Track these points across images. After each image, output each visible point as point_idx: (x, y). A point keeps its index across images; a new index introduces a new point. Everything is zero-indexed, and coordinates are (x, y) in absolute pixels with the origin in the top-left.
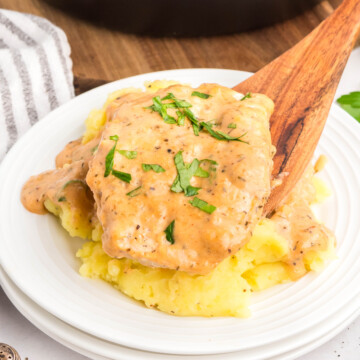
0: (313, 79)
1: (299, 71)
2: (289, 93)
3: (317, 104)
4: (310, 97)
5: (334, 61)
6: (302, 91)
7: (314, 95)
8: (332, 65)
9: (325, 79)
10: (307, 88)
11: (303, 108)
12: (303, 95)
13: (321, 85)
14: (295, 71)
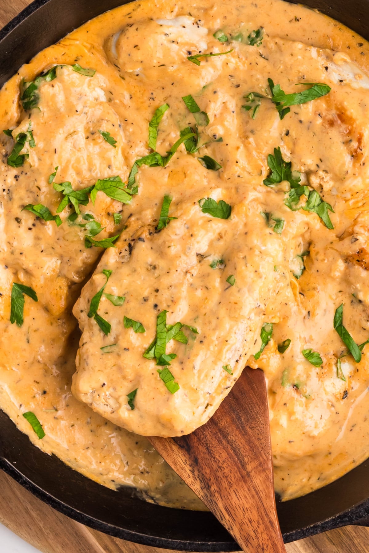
0: (225, 484)
1: (243, 477)
2: (224, 455)
3: (196, 473)
4: (208, 471)
5: (230, 514)
6: (220, 467)
7: (208, 476)
8: (227, 509)
9: (217, 495)
10: (219, 474)
11: (199, 457)
12: (215, 467)
13: (213, 488)
14: (244, 473)
